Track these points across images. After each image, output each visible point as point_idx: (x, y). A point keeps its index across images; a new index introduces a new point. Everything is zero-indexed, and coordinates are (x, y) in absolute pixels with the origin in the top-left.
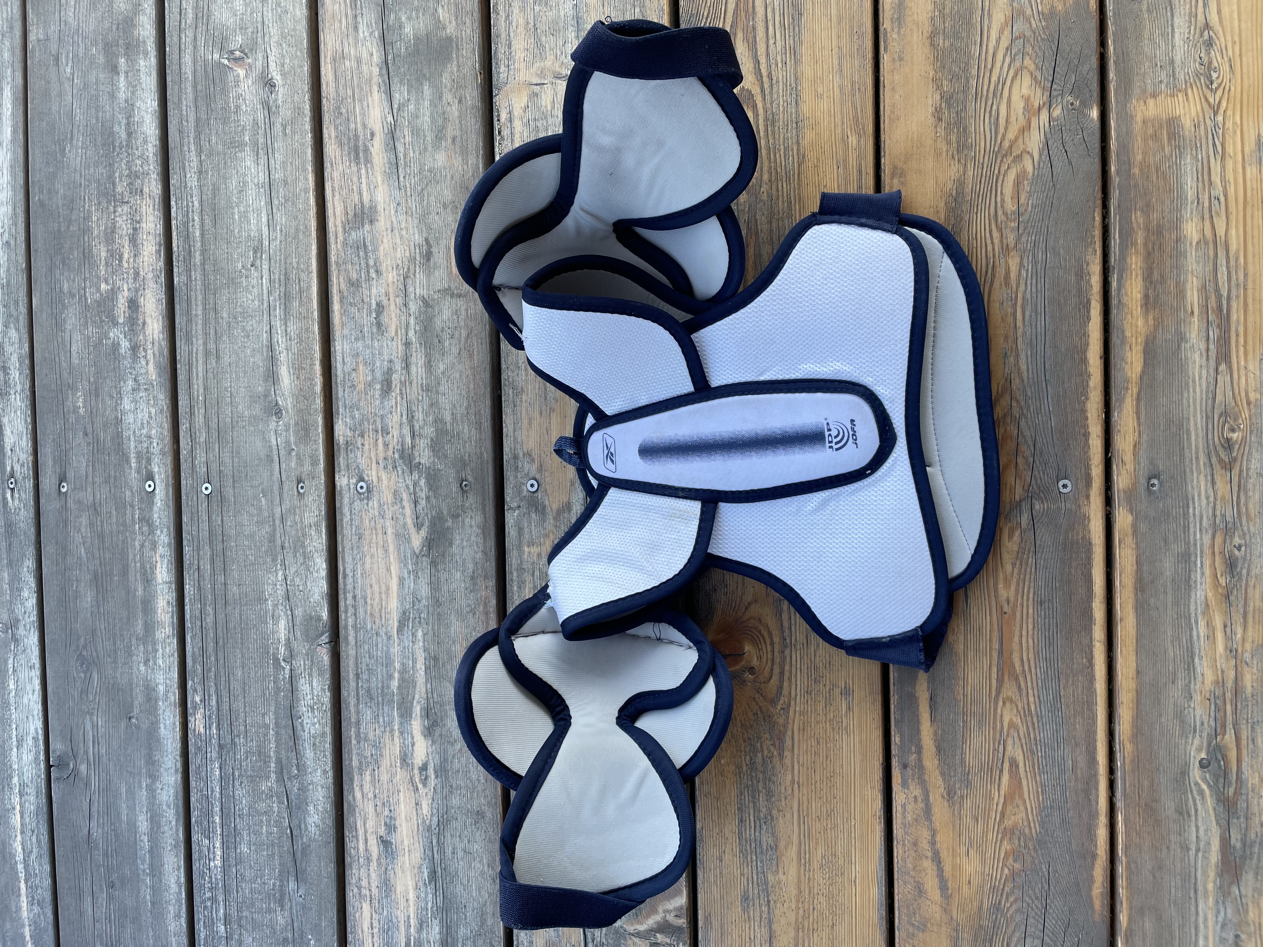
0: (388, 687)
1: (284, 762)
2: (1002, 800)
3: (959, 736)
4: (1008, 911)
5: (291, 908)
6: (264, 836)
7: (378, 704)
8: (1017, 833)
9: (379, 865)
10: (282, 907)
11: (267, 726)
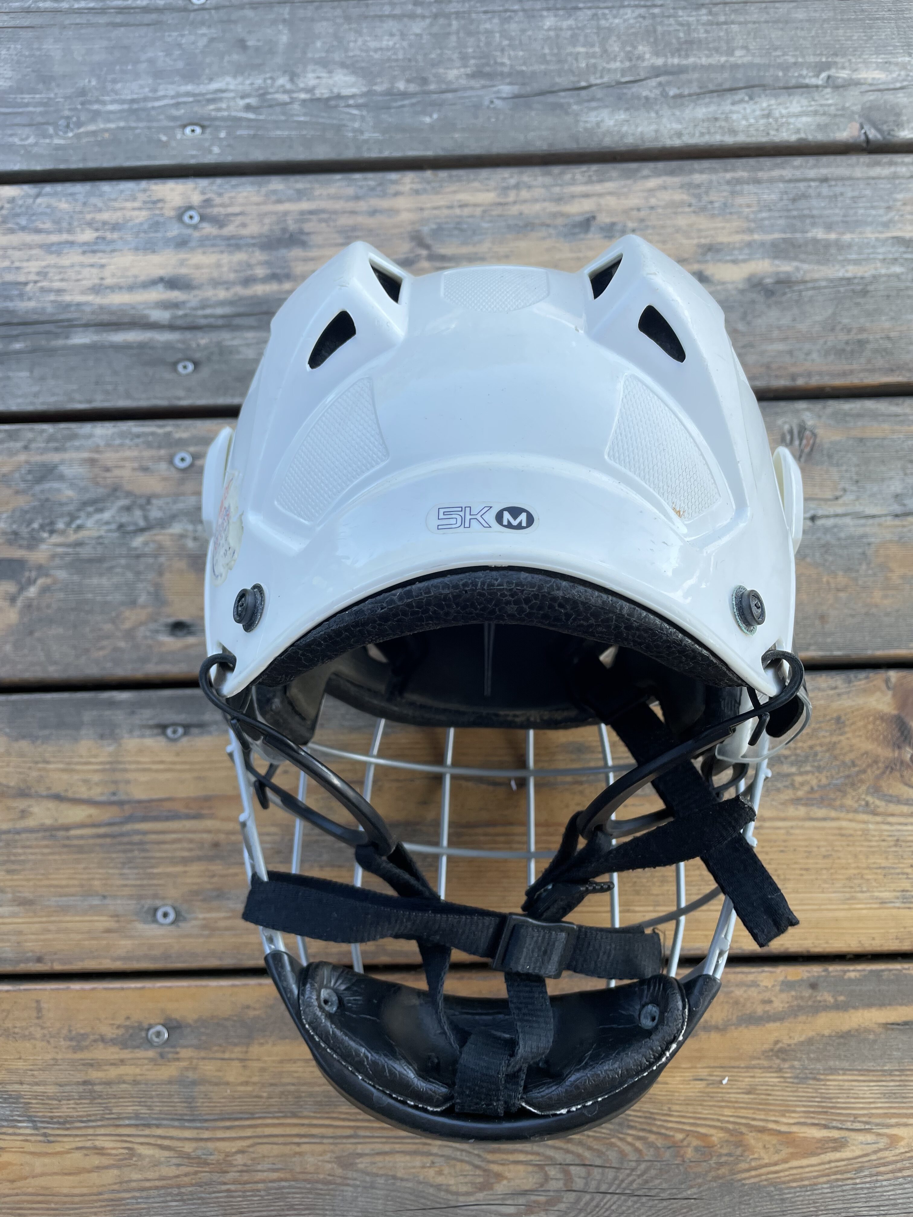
0: (814, 224)
1: (684, 77)
2: (784, 1128)
3: (870, 1065)
4: (621, 1139)
5: (472, 88)
6: (570, 49)
7: (789, 210)
8: (739, 1151)
9: (554, 215)
10: (473, 76)
11: (730, 52)
